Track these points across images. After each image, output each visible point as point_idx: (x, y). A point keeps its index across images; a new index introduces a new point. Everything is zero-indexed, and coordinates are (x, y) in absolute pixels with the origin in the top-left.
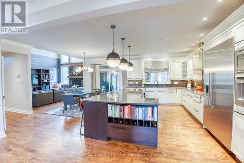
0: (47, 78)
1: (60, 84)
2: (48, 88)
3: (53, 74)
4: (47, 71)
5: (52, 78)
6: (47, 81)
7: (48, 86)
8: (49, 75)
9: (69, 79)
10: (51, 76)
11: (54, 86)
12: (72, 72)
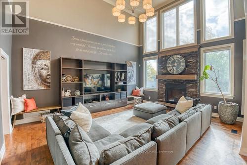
0: (123, 78)
1: (142, 89)
2: (124, 97)
3: (132, 71)
4: (123, 67)
5: (130, 78)
6: (122, 84)
7: (124, 93)
8: (126, 73)
9: (159, 81)
10: (129, 75)
11: (133, 92)
12: (165, 68)
